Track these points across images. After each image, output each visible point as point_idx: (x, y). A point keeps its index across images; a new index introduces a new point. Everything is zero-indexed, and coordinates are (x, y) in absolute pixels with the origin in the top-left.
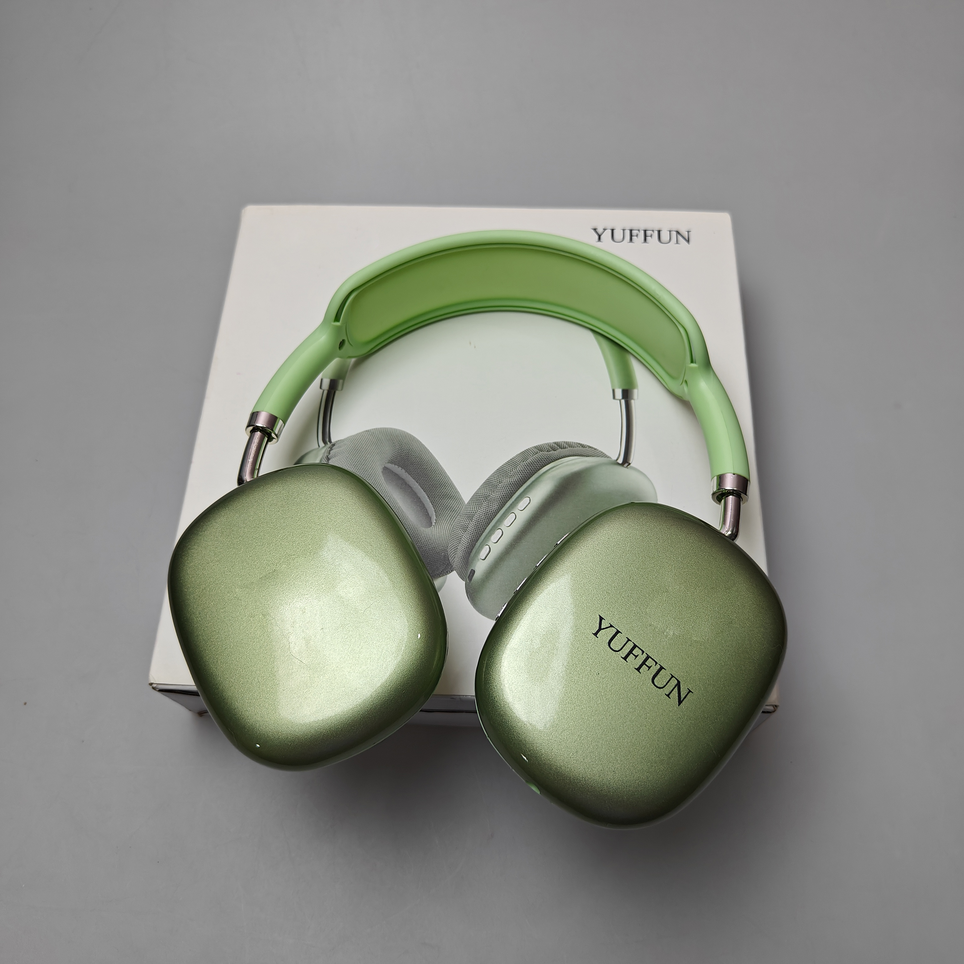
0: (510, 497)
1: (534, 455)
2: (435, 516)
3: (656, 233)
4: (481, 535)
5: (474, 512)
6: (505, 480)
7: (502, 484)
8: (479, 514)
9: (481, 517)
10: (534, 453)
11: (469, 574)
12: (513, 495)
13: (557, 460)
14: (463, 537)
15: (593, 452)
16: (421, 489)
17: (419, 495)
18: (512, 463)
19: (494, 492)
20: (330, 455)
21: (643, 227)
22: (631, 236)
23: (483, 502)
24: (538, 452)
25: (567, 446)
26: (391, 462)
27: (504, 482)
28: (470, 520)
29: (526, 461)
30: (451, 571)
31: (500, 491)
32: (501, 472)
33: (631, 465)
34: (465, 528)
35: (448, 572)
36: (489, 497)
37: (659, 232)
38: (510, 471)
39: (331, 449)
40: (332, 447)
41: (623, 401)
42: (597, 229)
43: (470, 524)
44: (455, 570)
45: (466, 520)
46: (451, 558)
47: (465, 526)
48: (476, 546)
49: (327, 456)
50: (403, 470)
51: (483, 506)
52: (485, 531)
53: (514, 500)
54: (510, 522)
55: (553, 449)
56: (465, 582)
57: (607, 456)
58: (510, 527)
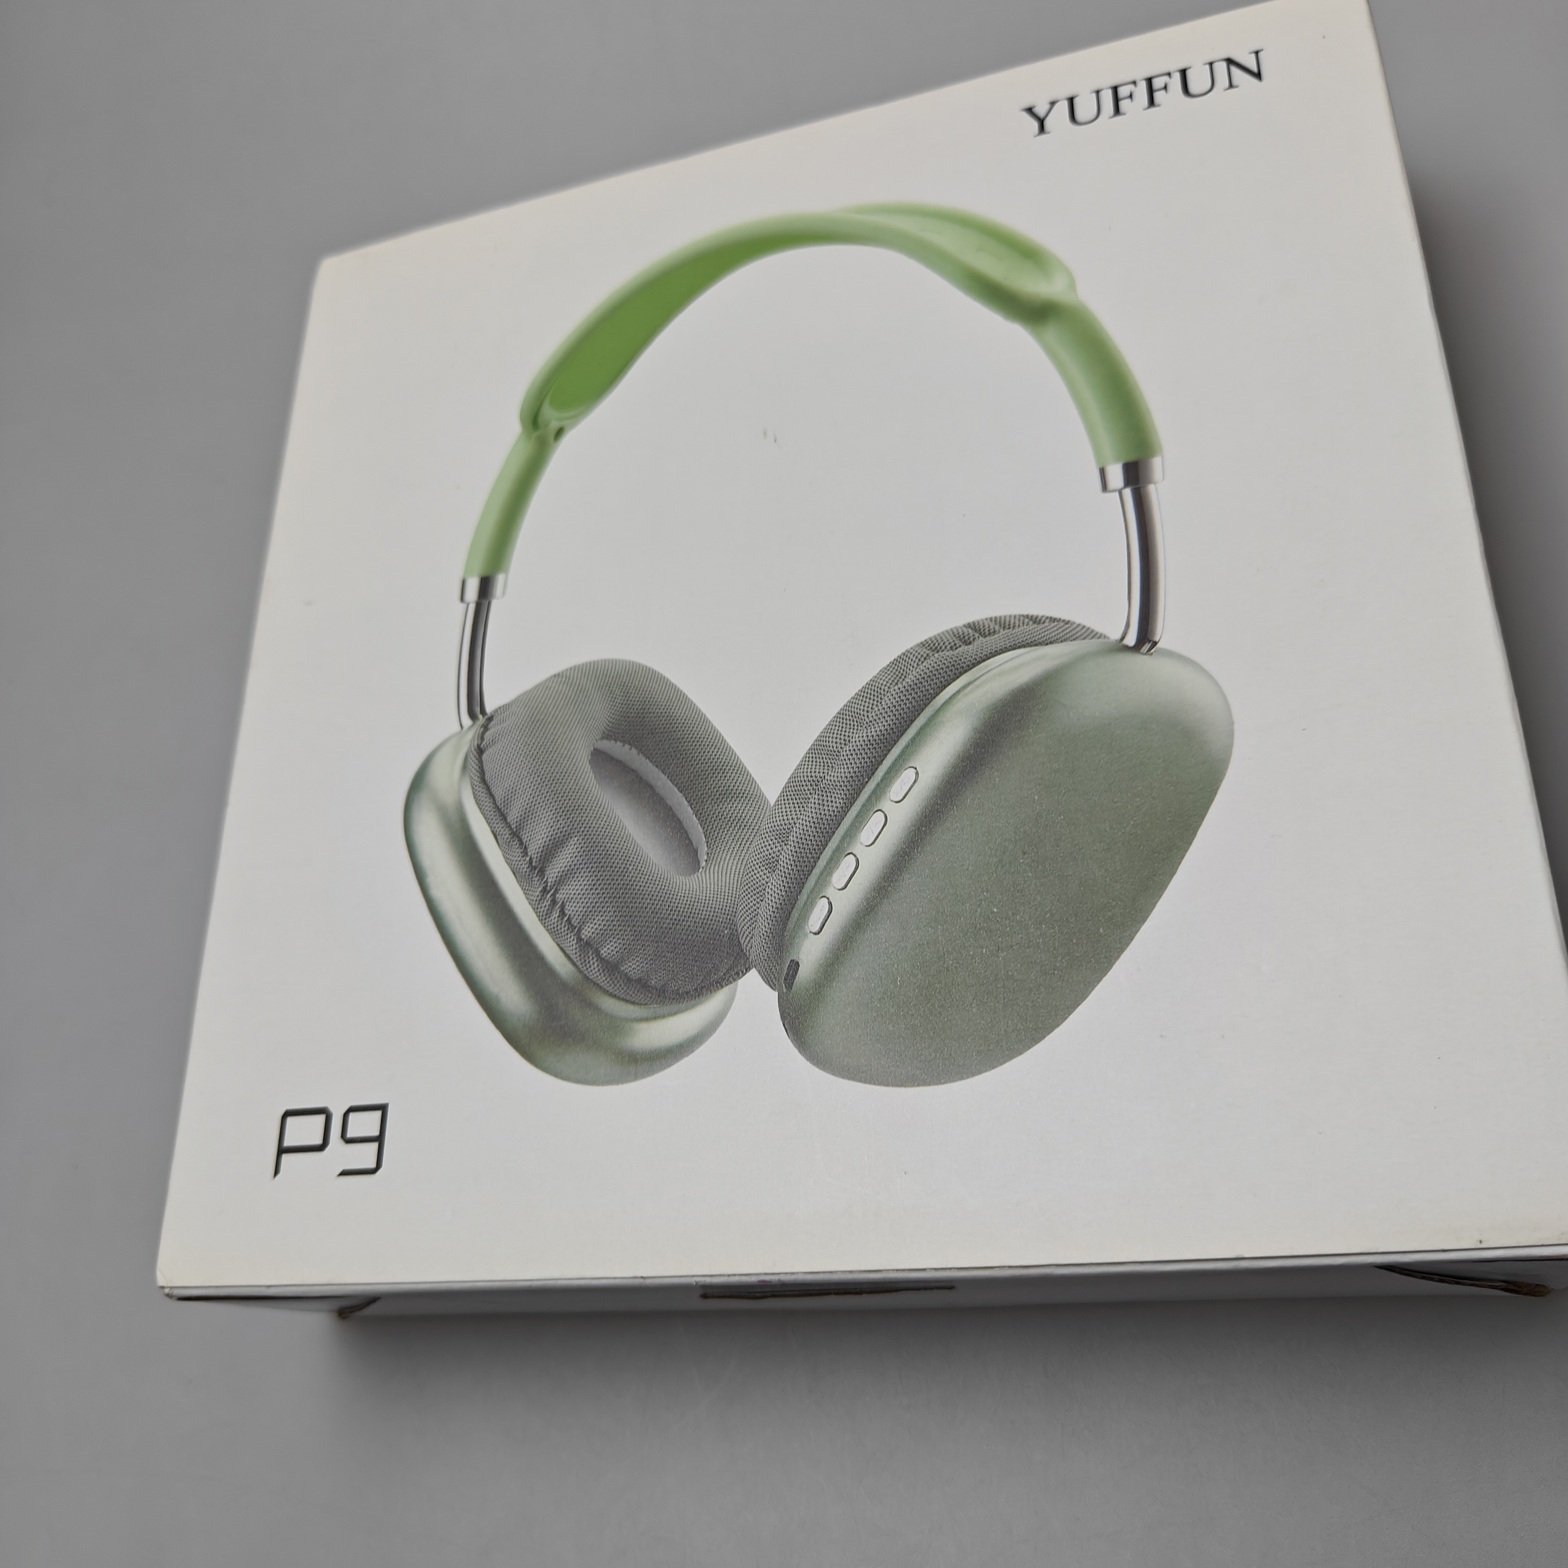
0: (871, 772)
1: (920, 662)
2: (706, 843)
3: (1177, 77)
4: (809, 875)
5: (791, 821)
6: (857, 735)
7: (850, 745)
8: (803, 824)
9: (808, 831)
10: (919, 659)
11: (785, 973)
12: (877, 769)
13: (974, 665)
14: (769, 884)
15: (1061, 630)
16: (673, 786)
17: (669, 803)
18: (870, 691)
19: (832, 767)
20: (485, 742)
21: (1144, 72)
22: (1117, 101)
23: (810, 796)
24: (930, 654)
25: (997, 628)
26: (608, 735)
27: (854, 740)
28: (783, 841)
29: (904, 682)
30: (746, 970)
31: (847, 764)
33: (1159, 645)
34: (772, 865)
35: (739, 975)
36: (822, 780)
37: (1183, 72)
38: (868, 711)
39: (486, 728)
40: (488, 725)
41: (1128, 493)
42: (1034, 107)
43: (783, 852)
44: (755, 967)
45: (774, 844)
46: (744, 938)
47: (773, 858)
48: (799, 902)
49: (479, 746)
50: (634, 751)
51: (810, 805)
52: (818, 864)
53: (880, 779)
54: (873, 833)
55: (965, 641)
56: (777, 993)
57: (1097, 633)
58: (873, 846)
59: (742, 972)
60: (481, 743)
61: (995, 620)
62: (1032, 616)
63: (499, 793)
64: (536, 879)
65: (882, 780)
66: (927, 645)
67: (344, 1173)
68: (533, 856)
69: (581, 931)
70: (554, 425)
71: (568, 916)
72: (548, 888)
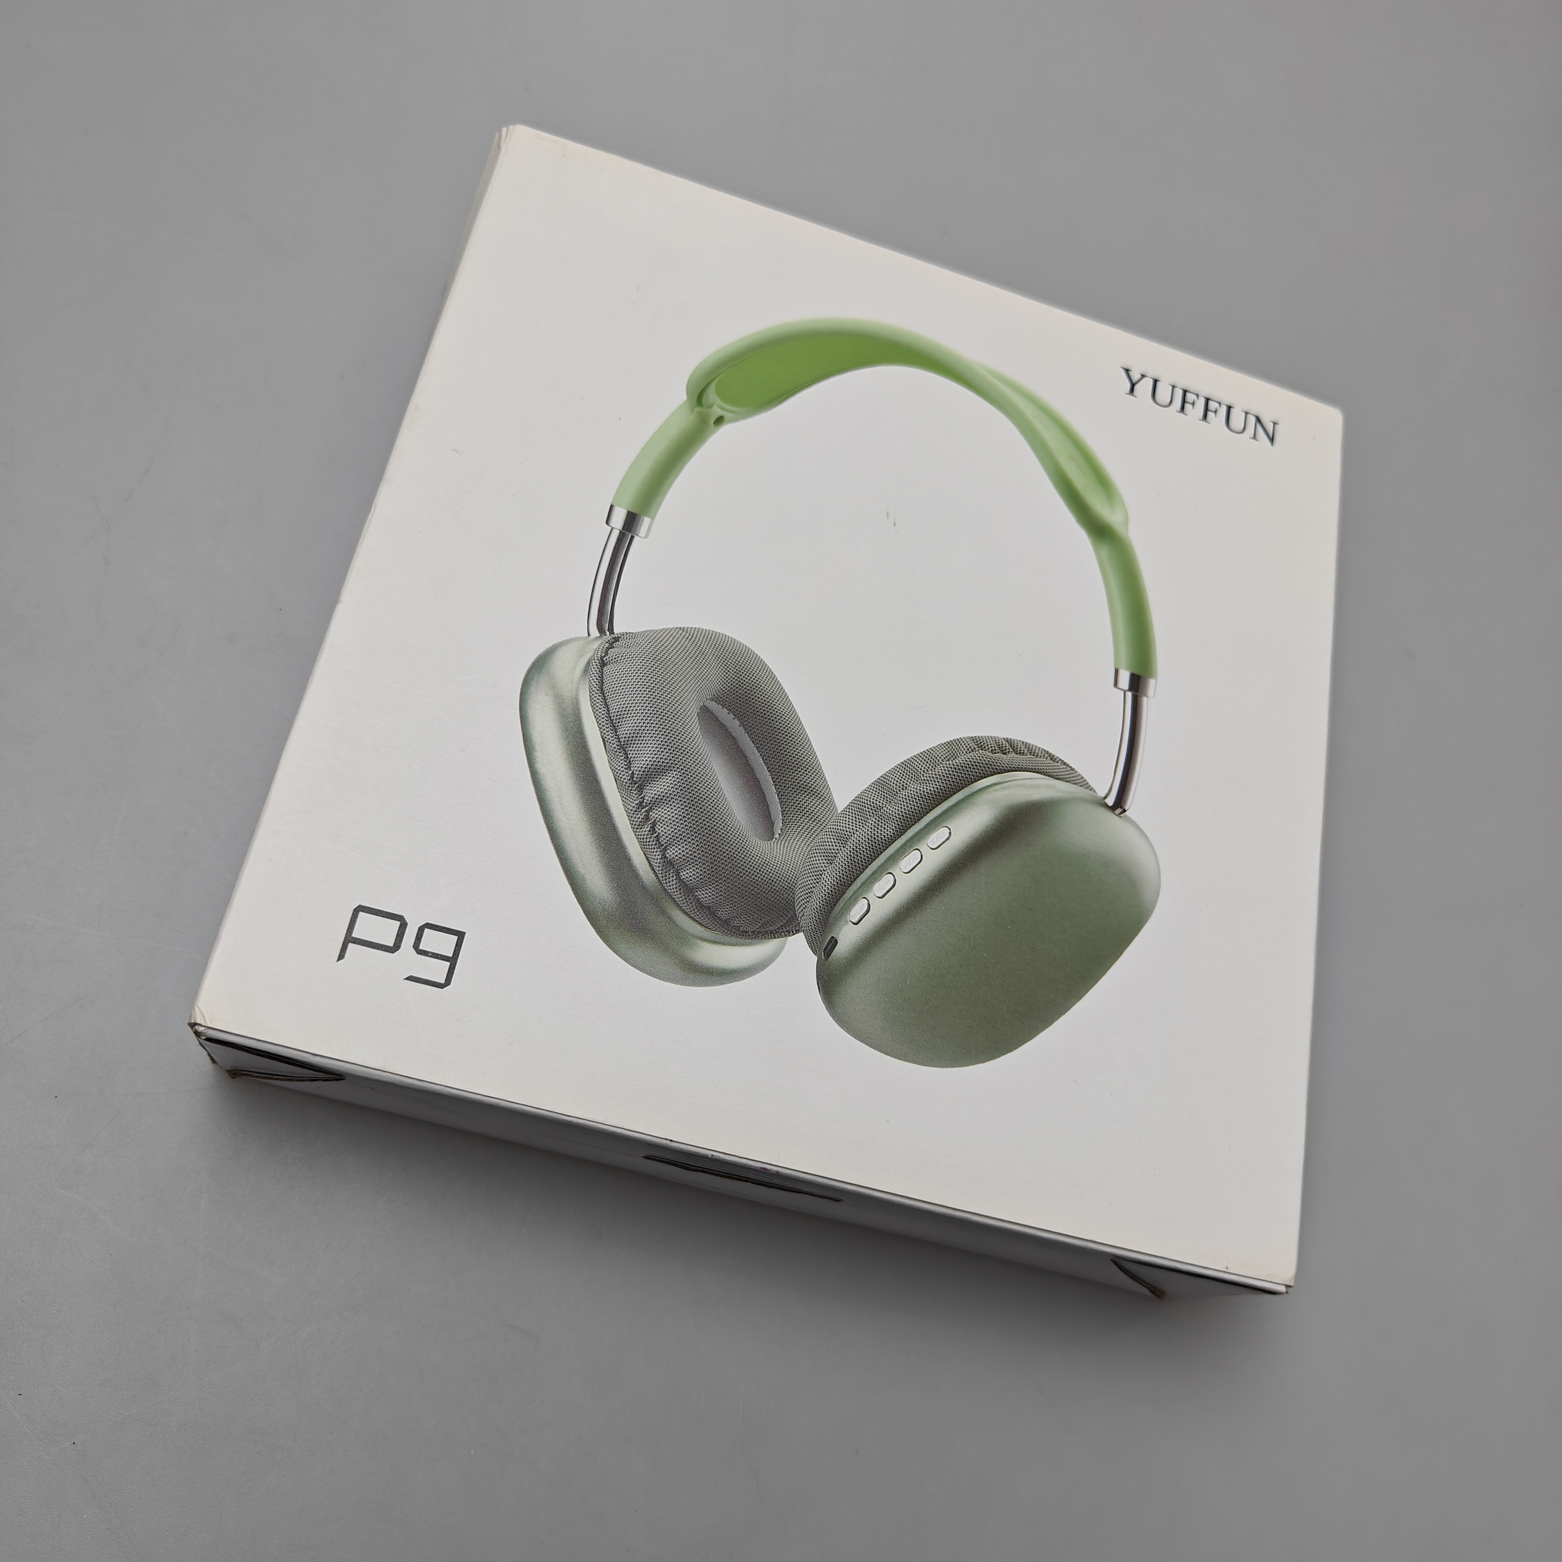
0: (917, 819)
1: (968, 752)
2: (782, 821)
3: (1224, 410)
4: (858, 877)
5: (852, 831)
6: (913, 786)
7: (907, 791)
8: (859, 837)
9: (862, 843)
10: (968, 749)
11: (826, 944)
12: (922, 818)
13: (1005, 771)
14: (826, 872)
15: (1067, 773)
16: (764, 764)
17: (758, 776)
18: (929, 757)
19: (890, 802)
20: (607, 657)
21: (1206, 392)
22: (1184, 401)
23: (869, 817)
24: (977, 749)
25: (1026, 751)
26: (716, 699)
27: (909, 789)
28: (842, 844)
29: (954, 761)
30: (796, 931)
31: (901, 804)
32: (907, 768)
33: (1126, 813)
34: (830, 858)
35: (789, 933)
36: (880, 809)
37: (1229, 408)
38: (924, 771)
39: (610, 645)
40: (613, 643)
41: (1129, 695)
42: (1131, 371)
43: (840, 852)
44: (803, 932)
45: (835, 843)
46: (798, 906)
47: (833, 853)
48: (846, 895)
49: (602, 658)
50: (737, 722)
51: (867, 824)
52: (866, 871)
53: (923, 826)
54: (910, 864)
55: (1002, 750)
56: (817, 958)
57: (1090, 786)
58: (909, 874)
59: (793, 932)
60: (604, 656)
61: (1026, 745)
62: (1050, 754)
63: (614, 707)
64: (635, 792)
65: (924, 827)
66: (975, 741)
67: (410, 978)
68: (635, 772)
69: (666, 850)
70: (717, 412)
71: (657, 834)
72: (644, 804)
